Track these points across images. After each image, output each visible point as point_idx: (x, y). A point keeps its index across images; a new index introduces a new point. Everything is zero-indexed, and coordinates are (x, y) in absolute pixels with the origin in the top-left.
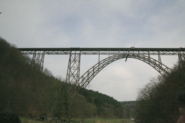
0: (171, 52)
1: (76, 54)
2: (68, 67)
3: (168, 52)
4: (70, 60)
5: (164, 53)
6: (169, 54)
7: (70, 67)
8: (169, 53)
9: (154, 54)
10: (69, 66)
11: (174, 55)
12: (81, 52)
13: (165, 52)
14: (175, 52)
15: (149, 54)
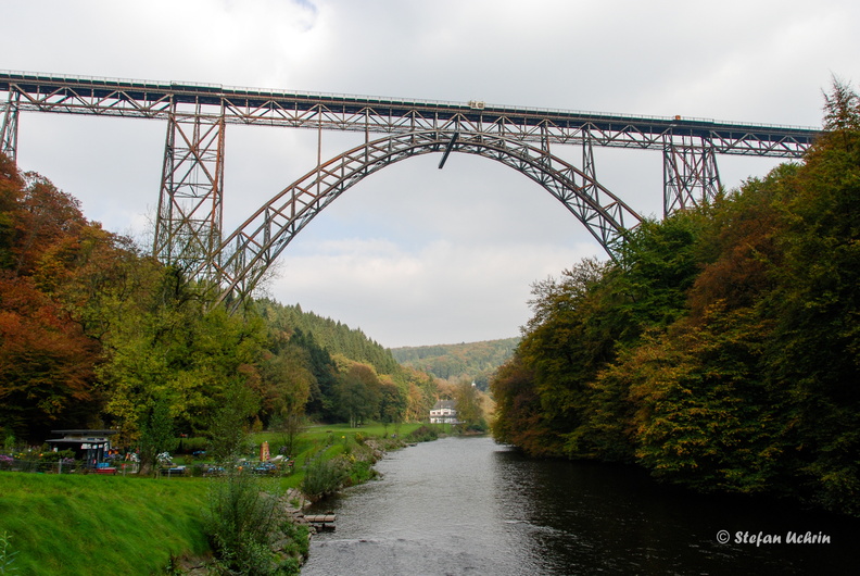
0: (638, 136)
1: (204, 117)
2: (163, 187)
3: (622, 136)
4: (170, 149)
5: (609, 140)
6: (626, 145)
7: (172, 183)
8: (628, 138)
9: (565, 140)
10: (164, 179)
11: (645, 148)
12: (228, 112)
13: (614, 133)
14: (654, 136)
15: (545, 140)
